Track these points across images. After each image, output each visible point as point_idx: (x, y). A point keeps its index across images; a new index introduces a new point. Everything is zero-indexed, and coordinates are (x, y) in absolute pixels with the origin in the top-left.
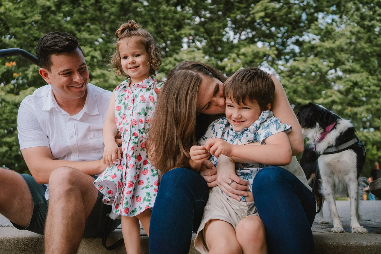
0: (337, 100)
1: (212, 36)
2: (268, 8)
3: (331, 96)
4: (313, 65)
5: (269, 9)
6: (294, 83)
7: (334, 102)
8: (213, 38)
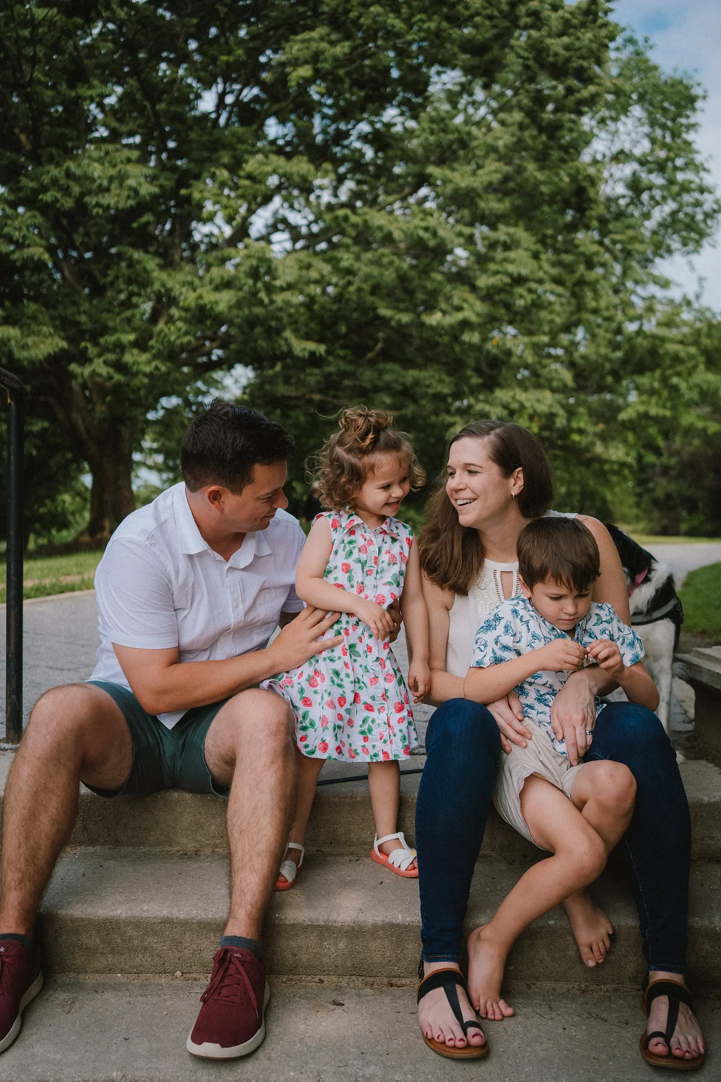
0: (474, 319)
1: (160, 101)
2: (321, 58)
3: (459, 309)
4: (426, 229)
5: (325, 60)
6: (372, 262)
7: (465, 325)
8: (161, 107)
